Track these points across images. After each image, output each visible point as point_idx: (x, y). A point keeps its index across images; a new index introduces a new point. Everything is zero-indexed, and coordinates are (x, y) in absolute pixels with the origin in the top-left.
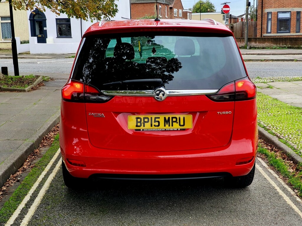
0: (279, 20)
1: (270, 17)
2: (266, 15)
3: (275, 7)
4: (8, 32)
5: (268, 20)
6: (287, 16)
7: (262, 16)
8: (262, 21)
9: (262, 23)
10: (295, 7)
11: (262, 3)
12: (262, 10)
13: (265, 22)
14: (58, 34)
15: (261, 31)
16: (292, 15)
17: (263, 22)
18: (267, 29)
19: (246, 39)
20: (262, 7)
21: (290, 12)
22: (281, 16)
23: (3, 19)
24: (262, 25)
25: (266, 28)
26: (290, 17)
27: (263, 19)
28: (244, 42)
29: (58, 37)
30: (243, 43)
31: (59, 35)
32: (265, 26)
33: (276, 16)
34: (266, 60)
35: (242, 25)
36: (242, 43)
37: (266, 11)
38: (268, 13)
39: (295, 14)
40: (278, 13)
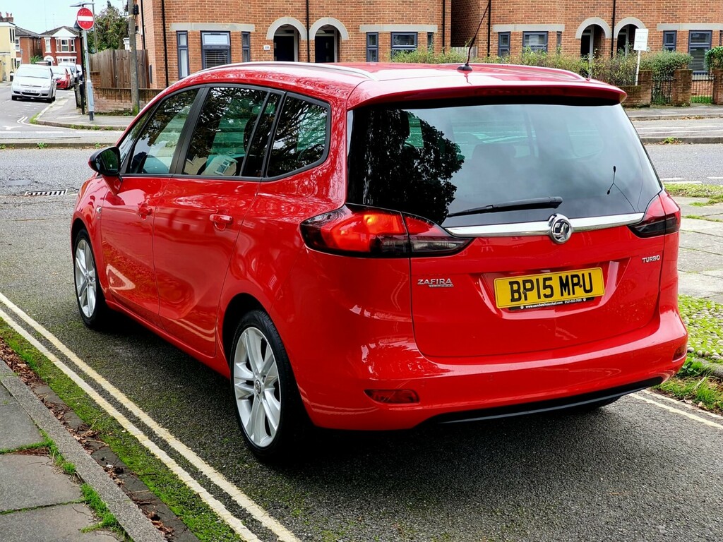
0: (205, 50)
1: (183, 43)
2: (174, 39)
3: (193, 21)
5: (179, 48)
6: (222, 41)
7: (164, 40)
8: (166, 50)
9: (166, 55)
10: (237, 21)
11: (163, 10)
12: (164, 25)
13: (173, 54)
15: (167, 75)
16: (234, 41)
17: (168, 54)
18: (179, 70)
19: (134, 93)
20: (163, 17)
21: (228, 34)
22: (210, 41)
24: (166, 60)
25: (176, 68)
26: (229, 45)
27: (167, 46)
28: (131, 100)
30: (128, 101)
32: (173, 63)
33: (198, 40)
35: (112, 59)
36: (123, 101)
37: (174, 27)
38: (179, 33)
39: (240, 38)
40: (203, 34)
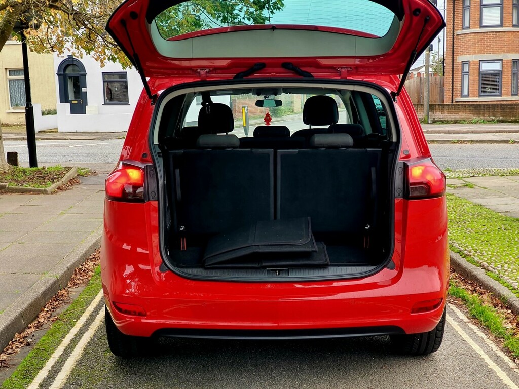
0: (482, 74)
1: (466, 70)
2: (460, 67)
3: (475, 53)
4: (21, 95)
5: (463, 74)
6: (496, 67)
7: (453, 68)
8: (453, 76)
9: (453, 79)
10: (509, 52)
11: (453, 47)
12: (453, 57)
13: (458, 77)
14: (106, 98)
15: (452, 93)
16: (505, 66)
18: (461, 90)
19: (426, 107)
20: (453, 52)
21: (501, 62)
22: (486, 67)
23: (12, 73)
24: (453, 83)
25: (459, 88)
26: (501, 70)
27: (454, 73)
28: (423, 112)
29: (105, 104)
31: (108, 100)
32: (457, 85)
33: (477, 67)
34: (460, 141)
36: (419, 113)
37: (460, 59)
38: (463, 63)
39: (510, 64)
40: (481, 62)
